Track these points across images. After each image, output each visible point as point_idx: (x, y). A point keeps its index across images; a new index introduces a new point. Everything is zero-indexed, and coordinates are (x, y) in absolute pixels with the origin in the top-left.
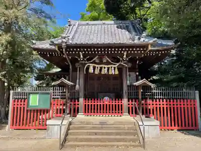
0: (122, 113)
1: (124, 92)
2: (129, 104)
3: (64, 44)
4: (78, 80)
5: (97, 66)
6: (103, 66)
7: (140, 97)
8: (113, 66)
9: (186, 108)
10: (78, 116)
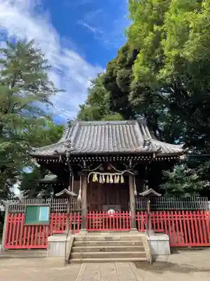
0: (129, 227)
1: (131, 203)
2: (137, 218)
3: (68, 154)
4: (80, 191)
5: (101, 174)
6: (108, 174)
7: (148, 209)
8: (119, 174)
9: (200, 221)
10: (81, 232)
